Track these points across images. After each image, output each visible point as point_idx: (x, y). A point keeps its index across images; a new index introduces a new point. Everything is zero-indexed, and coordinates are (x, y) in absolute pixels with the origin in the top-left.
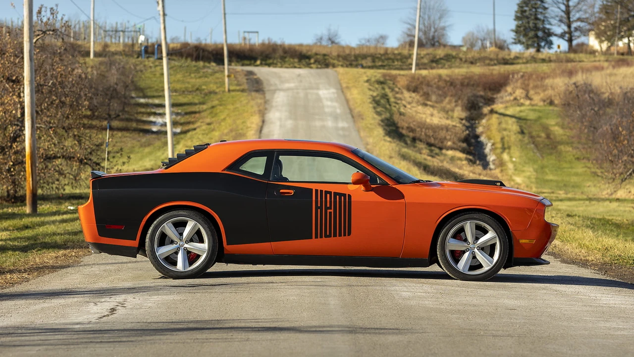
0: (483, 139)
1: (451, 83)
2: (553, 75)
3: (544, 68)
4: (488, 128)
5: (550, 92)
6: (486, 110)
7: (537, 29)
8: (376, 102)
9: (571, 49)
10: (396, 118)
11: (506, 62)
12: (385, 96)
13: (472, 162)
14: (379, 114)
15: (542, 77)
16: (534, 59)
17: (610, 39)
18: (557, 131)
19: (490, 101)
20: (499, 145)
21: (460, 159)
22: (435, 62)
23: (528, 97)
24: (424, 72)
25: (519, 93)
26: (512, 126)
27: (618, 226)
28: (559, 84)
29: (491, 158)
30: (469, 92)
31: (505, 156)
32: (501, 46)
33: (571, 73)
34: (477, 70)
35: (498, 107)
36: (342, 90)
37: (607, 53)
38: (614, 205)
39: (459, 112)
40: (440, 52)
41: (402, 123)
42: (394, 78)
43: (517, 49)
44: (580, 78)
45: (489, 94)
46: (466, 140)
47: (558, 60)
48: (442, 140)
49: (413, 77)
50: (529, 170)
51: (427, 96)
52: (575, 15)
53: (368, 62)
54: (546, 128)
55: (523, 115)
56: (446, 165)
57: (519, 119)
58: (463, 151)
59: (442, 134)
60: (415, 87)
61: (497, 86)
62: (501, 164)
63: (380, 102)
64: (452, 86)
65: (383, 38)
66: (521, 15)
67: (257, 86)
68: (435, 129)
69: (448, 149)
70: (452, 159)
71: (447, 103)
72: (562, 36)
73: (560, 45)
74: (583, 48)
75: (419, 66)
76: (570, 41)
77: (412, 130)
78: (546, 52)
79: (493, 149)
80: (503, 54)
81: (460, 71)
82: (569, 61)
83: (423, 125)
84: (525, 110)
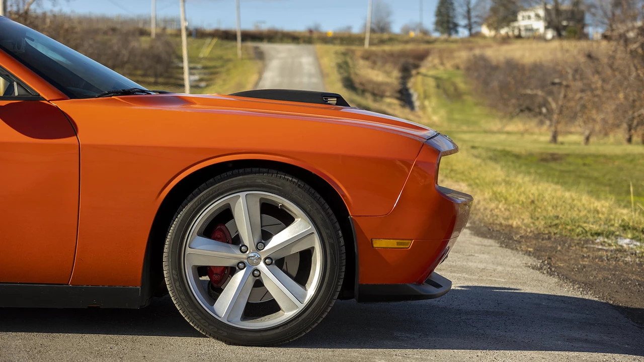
0: (412, 91)
1: (391, 55)
2: (459, 49)
3: (454, 46)
4: (415, 84)
5: (457, 61)
6: (414, 72)
7: (448, 22)
8: (340, 66)
9: (471, 35)
10: (353, 77)
11: (428, 42)
12: (346, 63)
13: (403, 106)
14: (341, 73)
15: (452, 51)
16: (446, 41)
17: (497, 29)
18: (462, 86)
19: (417, 67)
20: (422, 96)
21: (395, 104)
22: (382, 42)
23: (442, 64)
24: (374, 48)
25: (436, 61)
26: (432, 83)
27: (518, 157)
28: (463, 55)
29: (417, 104)
30: (402, 60)
31: (426, 103)
32: (425, 33)
33: (471, 49)
34: (409, 47)
35: (423, 70)
36: (317, 59)
37: (494, 38)
38: (503, 137)
39: (396, 74)
40: (385, 36)
41: (356, 80)
42: (353, 52)
43: (436, 35)
44: (477, 52)
45: (416, 62)
46: (400, 92)
47: (463, 41)
48: (384, 91)
49: (366, 51)
50: (443, 112)
51: (374, 63)
52: (473, 14)
53: (338, 41)
54: (454, 85)
55: (439, 76)
56: (384, 108)
57: (437, 79)
58: (398, 98)
59: (383, 88)
60: (367, 57)
61: (421, 57)
62: (423, 108)
63: (343, 66)
64: (392, 57)
65: (349, 28)
66: (439, 13)
67: (260, 56)
68: (379, 84)
69: (387, 97)
70: (389, 105)
71: (388, 67)
72: (465, 27)
73: (463, 33)
74: (478, 35)
75: (371, 44)
76: (470, 30)
77: (362, 84)
78: (454, 37)
79: (419, 98)
80: (427, 38)
81: (397, 48)
82: (469, 42)
83: (371, 82)
84: (440, 72)
